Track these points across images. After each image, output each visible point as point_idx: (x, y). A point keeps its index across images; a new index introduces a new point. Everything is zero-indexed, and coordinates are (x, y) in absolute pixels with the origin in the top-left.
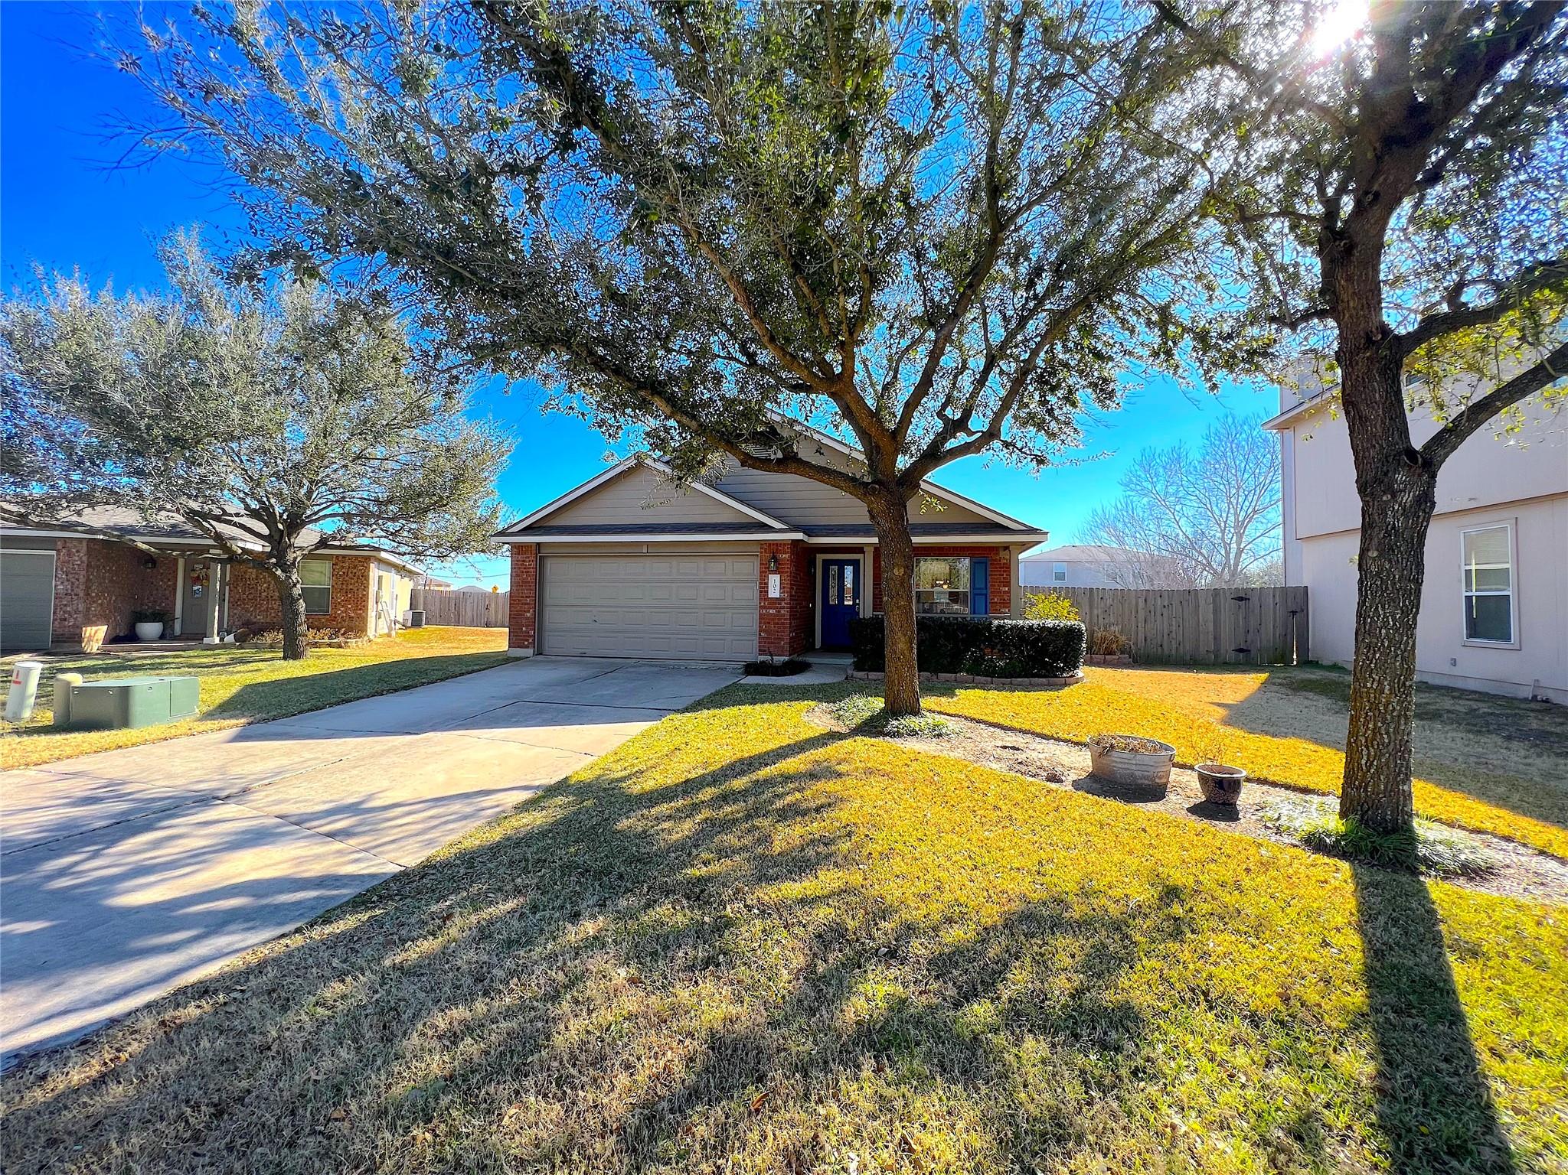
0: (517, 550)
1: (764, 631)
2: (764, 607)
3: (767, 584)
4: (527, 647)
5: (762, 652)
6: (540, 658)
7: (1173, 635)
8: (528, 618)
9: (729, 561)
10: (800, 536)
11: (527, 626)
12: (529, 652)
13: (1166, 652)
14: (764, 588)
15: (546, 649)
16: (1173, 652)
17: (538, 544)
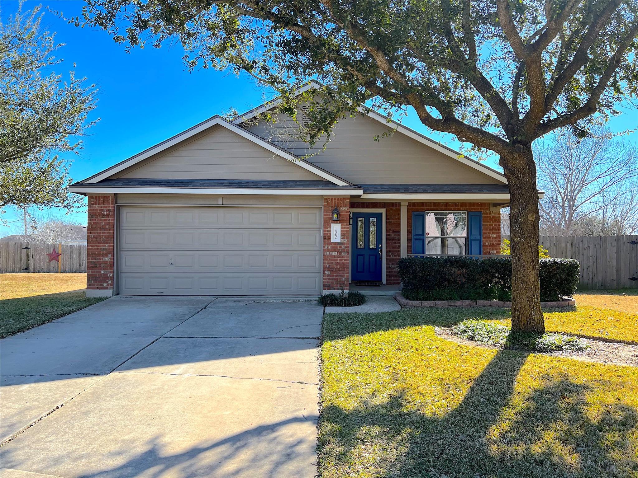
0: (94, 199)
1: (328, 270)
2: (328, 250)
3: (330, 231)
4: (106, 288)
5: (327, 286)
6: (118, 297)
7: (590, 269)
8: (106, 262)
9: (294, 212)
10: (359, 192)
11: (105, 269)
12: (108, 293)
13: (586, 281)
14: (327, 235)
15: (124, 290)
16: (590, 281)
17: (116, 194)
